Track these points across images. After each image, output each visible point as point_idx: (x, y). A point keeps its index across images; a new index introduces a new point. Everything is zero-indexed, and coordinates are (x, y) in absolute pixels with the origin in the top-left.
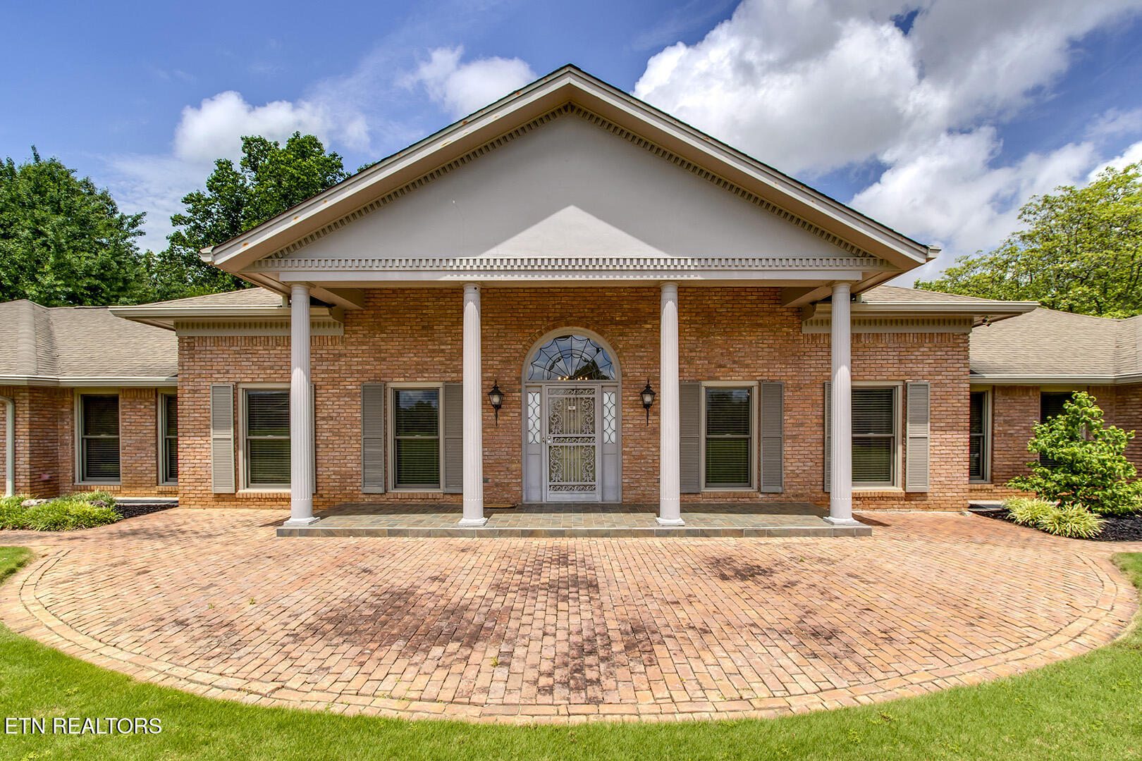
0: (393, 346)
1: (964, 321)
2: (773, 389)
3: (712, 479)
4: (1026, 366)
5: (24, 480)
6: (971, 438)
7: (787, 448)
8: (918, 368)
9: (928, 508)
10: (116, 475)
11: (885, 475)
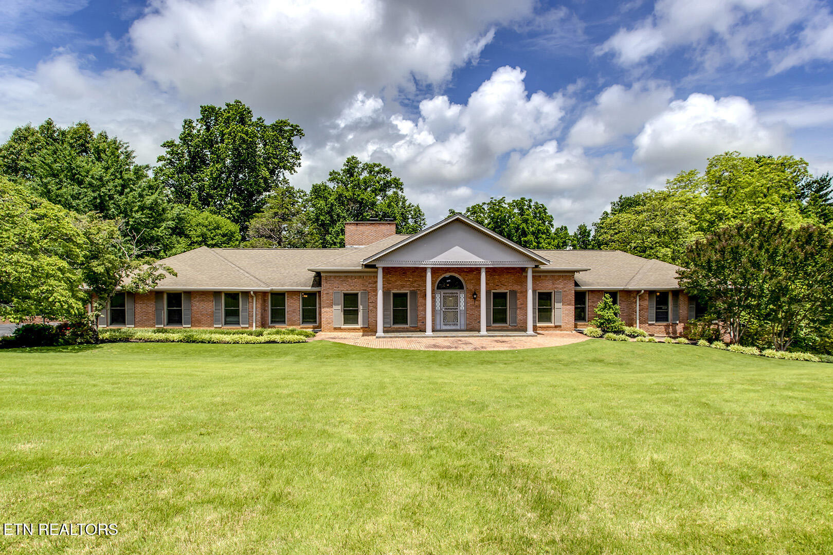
0: (393, 279)
1: (573, 272)
2: (514, 293)
3: (494, 322)
4: (598, 283)
5: (259, 324)
6: (576, 308)
7: (518, 312)
8: (558, 286)
9: (561, 330)
10: (284, 322)
11: (549, 320)
